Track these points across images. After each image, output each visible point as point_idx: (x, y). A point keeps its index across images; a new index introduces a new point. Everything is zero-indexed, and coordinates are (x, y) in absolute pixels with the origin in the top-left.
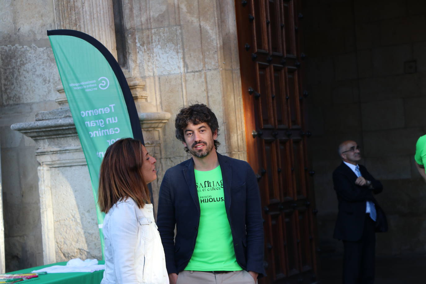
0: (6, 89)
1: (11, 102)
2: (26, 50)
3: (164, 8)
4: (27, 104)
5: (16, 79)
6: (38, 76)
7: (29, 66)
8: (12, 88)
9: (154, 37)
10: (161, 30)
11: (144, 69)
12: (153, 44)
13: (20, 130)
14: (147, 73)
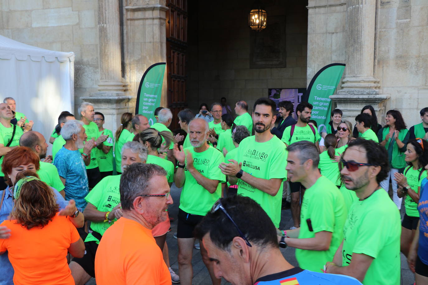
0: (76, 82)
1: (78, 87)
2: (85, 68)
3: (140, 57)
4: (84, 88)
5: (81, 78)
6: (89, 78)
7: (86, 74)
8: (79, 81)
9: (135, 67)
10: (138, 65)
11: (131, 79)
12: (135, 70)
13: (83, 99)
14: (132, 81)
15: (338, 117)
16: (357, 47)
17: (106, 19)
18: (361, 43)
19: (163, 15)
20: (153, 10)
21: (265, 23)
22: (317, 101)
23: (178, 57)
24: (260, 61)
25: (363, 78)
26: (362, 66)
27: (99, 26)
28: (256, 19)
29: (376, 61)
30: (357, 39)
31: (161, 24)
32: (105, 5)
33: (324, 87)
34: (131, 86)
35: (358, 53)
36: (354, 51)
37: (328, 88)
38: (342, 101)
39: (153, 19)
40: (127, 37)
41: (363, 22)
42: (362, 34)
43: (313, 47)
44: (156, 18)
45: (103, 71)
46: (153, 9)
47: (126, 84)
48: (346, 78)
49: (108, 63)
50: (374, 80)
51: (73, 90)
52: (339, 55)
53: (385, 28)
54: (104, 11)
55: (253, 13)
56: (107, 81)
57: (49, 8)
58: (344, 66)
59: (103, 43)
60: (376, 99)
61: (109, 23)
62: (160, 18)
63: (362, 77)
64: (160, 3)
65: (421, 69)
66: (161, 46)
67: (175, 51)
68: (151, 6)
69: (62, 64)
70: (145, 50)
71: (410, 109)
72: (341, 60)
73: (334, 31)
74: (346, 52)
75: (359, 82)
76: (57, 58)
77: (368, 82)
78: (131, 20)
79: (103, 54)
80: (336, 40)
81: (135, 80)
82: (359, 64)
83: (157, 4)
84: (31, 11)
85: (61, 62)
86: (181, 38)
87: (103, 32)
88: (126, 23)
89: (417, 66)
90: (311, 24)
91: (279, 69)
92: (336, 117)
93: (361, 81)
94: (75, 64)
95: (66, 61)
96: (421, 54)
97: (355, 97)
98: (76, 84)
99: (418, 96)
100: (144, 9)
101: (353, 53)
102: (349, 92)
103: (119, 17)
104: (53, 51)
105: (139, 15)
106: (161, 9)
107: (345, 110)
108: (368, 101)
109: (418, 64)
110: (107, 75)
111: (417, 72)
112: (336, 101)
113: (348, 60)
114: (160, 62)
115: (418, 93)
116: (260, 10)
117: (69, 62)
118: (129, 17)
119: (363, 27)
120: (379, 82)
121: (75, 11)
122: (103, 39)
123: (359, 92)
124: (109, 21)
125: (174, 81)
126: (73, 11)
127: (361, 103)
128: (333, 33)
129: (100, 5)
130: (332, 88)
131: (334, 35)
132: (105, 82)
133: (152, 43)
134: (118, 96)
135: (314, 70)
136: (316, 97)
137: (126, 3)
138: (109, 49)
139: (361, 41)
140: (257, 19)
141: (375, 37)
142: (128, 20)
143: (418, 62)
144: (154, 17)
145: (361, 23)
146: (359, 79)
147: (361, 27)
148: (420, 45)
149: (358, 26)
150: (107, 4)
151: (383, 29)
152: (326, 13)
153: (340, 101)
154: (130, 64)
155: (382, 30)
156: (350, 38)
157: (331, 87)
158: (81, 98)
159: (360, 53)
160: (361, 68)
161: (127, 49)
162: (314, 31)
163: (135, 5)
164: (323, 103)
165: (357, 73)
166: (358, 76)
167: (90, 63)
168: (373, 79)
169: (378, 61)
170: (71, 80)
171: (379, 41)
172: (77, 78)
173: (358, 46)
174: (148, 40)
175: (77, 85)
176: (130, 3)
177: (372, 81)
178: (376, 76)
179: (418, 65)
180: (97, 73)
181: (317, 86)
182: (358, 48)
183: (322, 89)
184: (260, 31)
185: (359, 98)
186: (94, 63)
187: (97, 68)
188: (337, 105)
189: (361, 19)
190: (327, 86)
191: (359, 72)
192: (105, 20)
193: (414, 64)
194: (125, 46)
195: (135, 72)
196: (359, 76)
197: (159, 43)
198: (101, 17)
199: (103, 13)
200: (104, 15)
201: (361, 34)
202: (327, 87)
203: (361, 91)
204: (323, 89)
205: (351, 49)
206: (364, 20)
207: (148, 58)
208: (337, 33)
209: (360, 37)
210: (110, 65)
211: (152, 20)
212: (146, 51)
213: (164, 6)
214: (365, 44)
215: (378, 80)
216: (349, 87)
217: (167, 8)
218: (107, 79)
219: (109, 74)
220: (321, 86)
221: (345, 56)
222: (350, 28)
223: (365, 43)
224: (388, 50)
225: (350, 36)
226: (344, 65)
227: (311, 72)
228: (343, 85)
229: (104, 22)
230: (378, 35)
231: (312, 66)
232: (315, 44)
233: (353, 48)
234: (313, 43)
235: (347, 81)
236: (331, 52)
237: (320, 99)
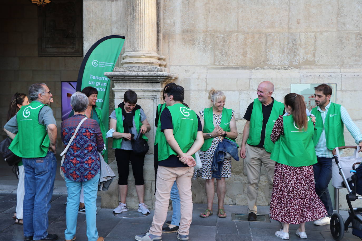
22: (93, 80)
25: (143, 52)
29: (161, 35)
30: (136, 6)
33: (101, 63)
35: (137, 23)
36: (133, 20)
37: (105, 65)
38: (120, 79)
43: (89, 16)
48: (126, 53)
52: (120, 27)
60: (157, 76)
63: (142, 51)
65: (209, 46)
71: (199, 90)
72: (122, 33)
77: (150, 57)
80: (116, 9)
82: (139, 36)
89: (205, 42)
91: (74, 58)
93: (142, 56)
96: (208, 29)
97: (134, 74)
99: (207, 76)
101: (131, 22)
102: (128, 69)
107: (123, 89)
108: (150, 79)
109: (205, 40)
111: (206, 48)
112: (113, 79)
113: (127, 31)
115: (207, 73)
120: (165, 59)
123: (139, 68)
127: (142, 81)
128: (112, 1)
130: (111, 65)
136: (91, 75)
143: (206, 38)
146: (139, 53)
148: (207, 18)
153: (117, 79)
156: (129, 5)
157: (109, 63)
159: (139, 22)
164: (100, 83)
165: (137, 47)
166: (138, 49)
168: (157, 55)
169: (163, 35)
173: (137, 15)
177: (155, 57)
178: (161, 53)
179: (206, 41)
181: (93, 63)
182: (137, 17)
183: (98, 66)
184: (43, 6)
185: (138, 75)
188: (115, 84)
190: (104, 63)
191: (139, 45)
193: (202, 39)
202: (105, 64)
203: (142, 68)
204: (100, 66)
205: (130, 18)
215: (163, 57)
216: (128, 63)
220: (97, 62)
224: (174, 23)
225: (128, 3)
226: (124, 38)
227: (86, 47)
228: (123, 61)
231: (89, 40)
232: (92, 14)
233: (131, 16)
234: (90, 12)
235: (127, 56)
236: (111, 24)
237: (97, 78)
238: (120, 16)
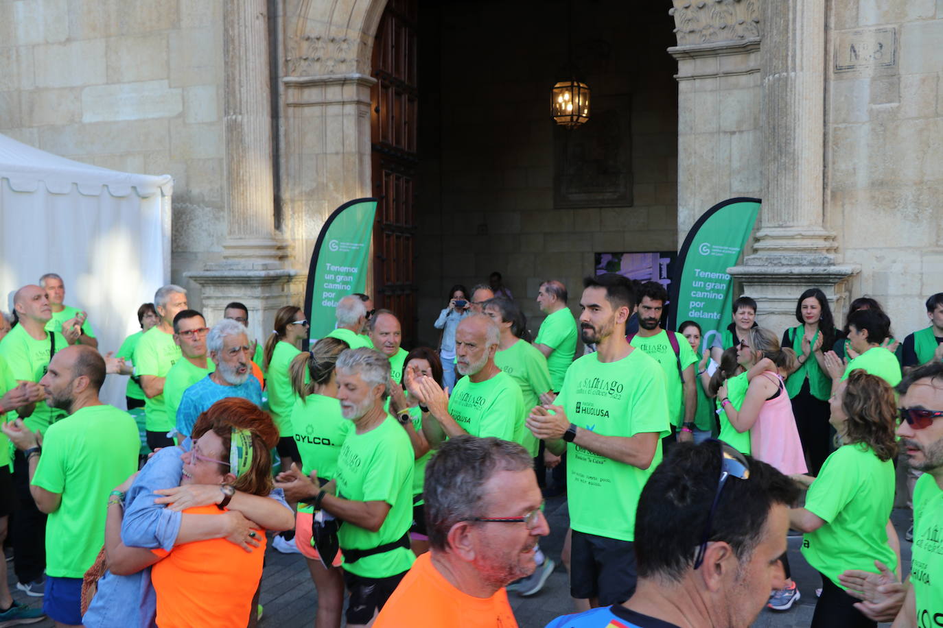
0: (176, 239)
1: (180, 250)
2: (195, 208)
3: (314, 185)
4: (193, 253)
5: (185, 230)
6: (203, 230)
7: (196, 222)
8: (181, 238)
9: (304, 208)
10: (311, 202)
11: (294, 233)
12: (304, 213)
13: (191, 277)
14: (297, 237)
15: (746, 314)
16: (785, 161)
17: (241, 104)
18: (794, 154)
19: (365, 96)
20: (343, 85)
21: (586, 111)
22: (700, 279)
23: (397, 186)
24: (576, 193)
25: (799, 229)
26: (798, 203)
27: (226, 118)
28: (566, 102)
29: (829, 192)
30: (786, 146)
31: (360, 115)
32: (240, 76)
33: (715, 249)
34: (294, 248)
35: (787, 176)
36: (779, 171)
37: (724, 251)
38: (756, 280)
39: (343, 103)
40: (288, 143)
41: (797, 109)
42: (797, 135)
43: (689, 162)
44: (351, 102)
45: (234, 217)
46: (342, 82)
47: (284, 244)
48: (762, 230)
49: (245, 199)
50: (824, 233)
51: (169, 257)
52: (748, 179)
53: (844, 121)
54: (237, 87)
55: (560, 89)
56: (243, 237)
57: (119, 82)
58: (758, 204)
59: (235, 156)
60: (830, 274)
61: (247, 112)
62: (359, 102)
63: (798, 226)
64: (359, 69)
65: (926, 210)
66: (361, 161)
67: (390, 172)
68: (339, 76)
69: (145, 200)
70: (325, 170)
71: (905, 296)
72: (751, 190)
73: (734, 129)
74: (761, 172)
75: (792, 237)
76: (134, 188)
77: (812, 237)
78: (296, 105)
79: (234, 180)
80: (740, 148)
81: (304, 234)
82: (792, 200)
83: (352, 72)
84: (82, 88)
85: (144, 198)
86: (404, 144)
87: (234, 133)
88: (286, 112)
89: (918, 203)
90: (685, 112)
91: (617, 209)
92: (743, 313)
93: (797, 237)
94: (173, 201)
95: (154, 194)
96: (926, 178)
97: (784, 270)
98: (175, 245)
99: (922, 269)
100: (324, 83)
101: (776, 174)
102: (770, 261)
103: (269, 99)
104: (127, 174)
105: (312, 94)
106: (361, 82)
107: (762, 298)
108: (812, 280)
109: (919, 199)
110: (242, 224)
111: (919, 215)
112: (741, 280)
113: (766, 190)
114: (358, 196)
115: (922, 262)
116: (576, 84)
117: (160, 198)
118: (291, 100)
119: (797, 119)
120: (835, 237)
121: (175, 87)
122: (235, 147)
123: (792, 258)
124: (247, 109)
125: (388, 236)
126: (170, 87)
128: (733, 133)
129: (228, 75)
131: (736, 137)
132: (237, 239)
133: (340, 156)
134: (266, 269)
135: (692, 212)
136: (698, 271)
137: (284, 69)
138: (248, 170)
139: (794, 150)
140: (569, 101)
141: (824, 142)
142: (288, 105)
143: (920, 195)
144: (345, 100)
145: (793, 111)
146: (790, 231)
147: (792, 121)
148: (923, 157)
149: (786, 116)
150: (244, 73)
151: (841, 123)
152: (716, 90)
153: (750, 280)
154: (293, 201)
155: (840, 126)
156: (771, 144)
158: (185, 274)
159: (792, 174)
160: (795, 207)
161: (287, 169)
162: (691, 129)
163: (304, 74)
164: (713, 284)
165: (786, 219)
166: (788, 224)
167: (207, 199)
168: (820, 231)
169: (832, 192)
170: (163, 235)
171: (833, 149)
172: (177, 231)
173: (787, 161)
174: (331, 148)
175: (178, 247)
176: (294, 71)
177: (820, 237)
178: (828, 225)
179: (920, 201)
180: (222, 220)
181: (701, 248)
182: (787, 165)
183: (710, 253)
184: (575, 128)
185: (791, 272)
186: (213, 199)
187: (221, 208)
188: (745, 289)
189: (793, 102)
190: (721, 248)
191: (791, 216)
192: (238, 105)
193: (911, 198)
194: (282, 161)
195: (304, 218)
196: (791, 224)
197: (357, 156)
198: (230, 101)
199: (234, 92)
200: (238, 96)
201: (794, 135)
202: (722, 250)
203: (797, 258)
204: (713, 254)
205: (773, 167)
206: (799, 104)
207: (331, 187)
208: (741, 132)
209: (792, 141)
210: (248, 202)
211: (341, 107)
212: (327, 172)
213: (367, 76)
214: (803, 156)
215: (833, 233)
216: (769, 249)
217: (374, 80)
218: (242, 233)
219: (247, 224)
220: (708, 247)
221: (761, 182)
222: (770, 121)
223: (802, 154)
224: (854, 169)
225: (770, 140)
226: (759, 201)
227: (686, 216)
228: (757, 245)
229: (238, 110)
230: (830, 137)
231: (689, 205)
232: (695, 157)
233: (776, 164)
234: (690, 154)
235: (766, 235)
236: (730, 174)
237: (708, 275)
238: (748, 160)
